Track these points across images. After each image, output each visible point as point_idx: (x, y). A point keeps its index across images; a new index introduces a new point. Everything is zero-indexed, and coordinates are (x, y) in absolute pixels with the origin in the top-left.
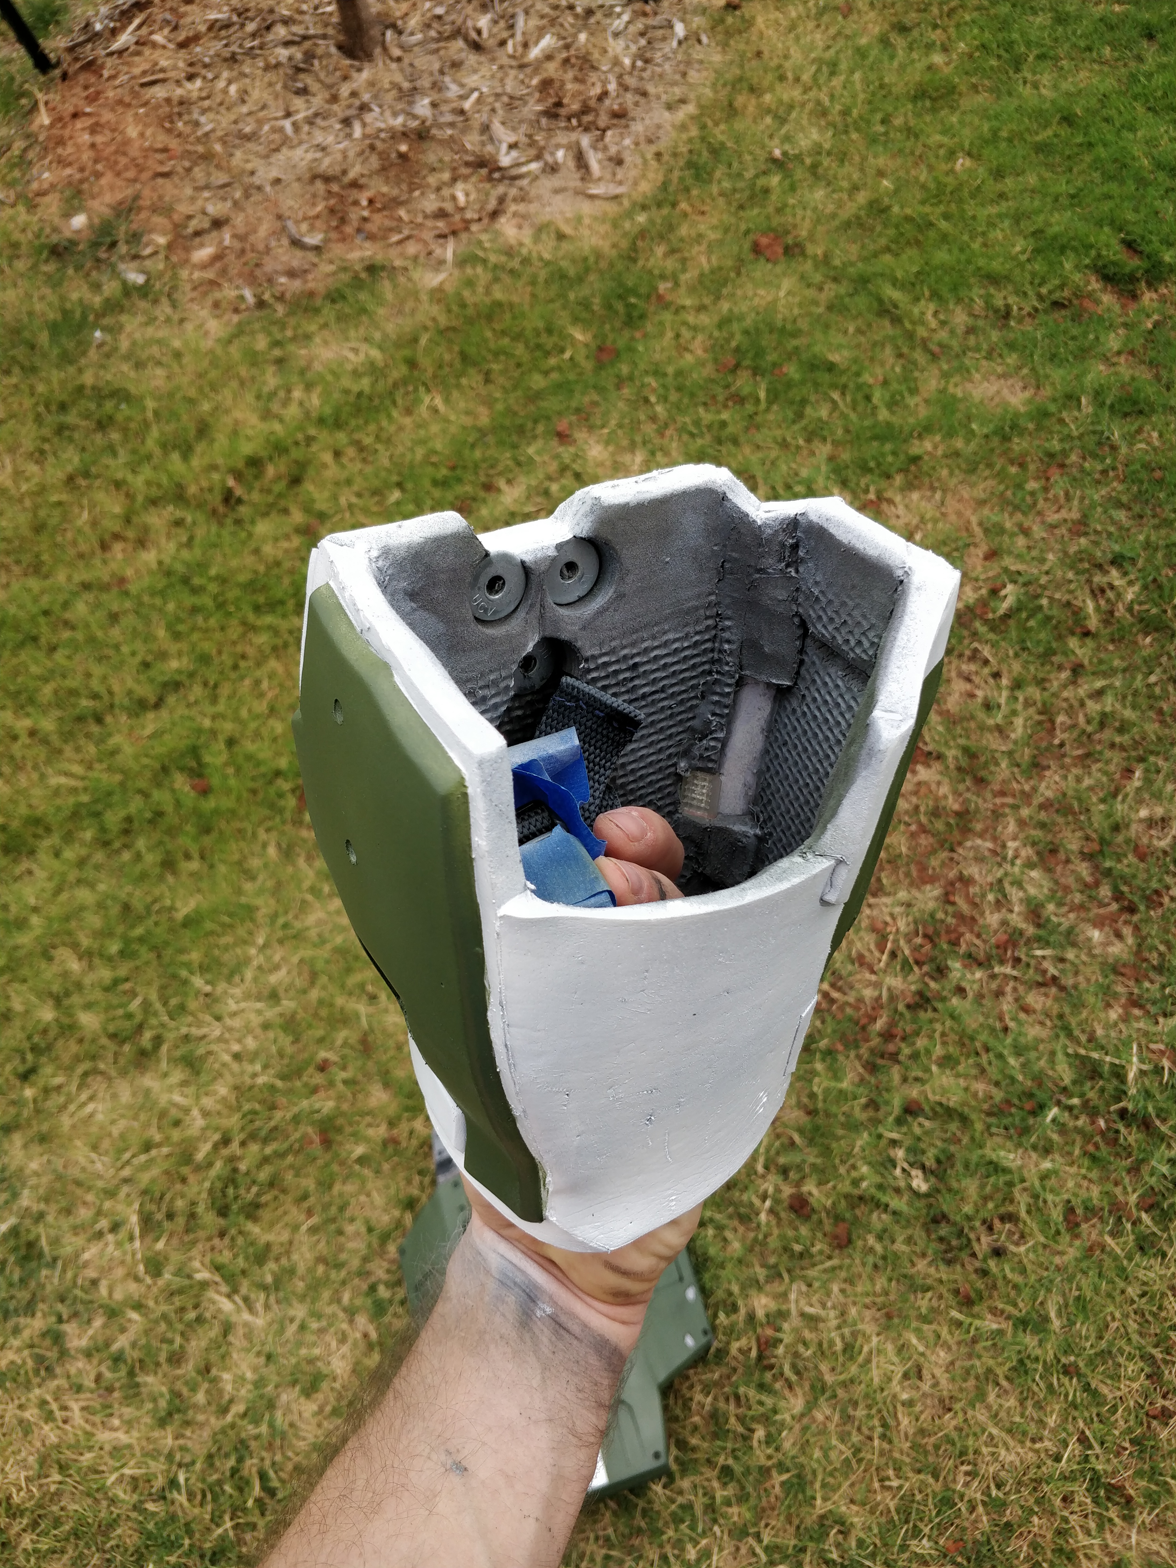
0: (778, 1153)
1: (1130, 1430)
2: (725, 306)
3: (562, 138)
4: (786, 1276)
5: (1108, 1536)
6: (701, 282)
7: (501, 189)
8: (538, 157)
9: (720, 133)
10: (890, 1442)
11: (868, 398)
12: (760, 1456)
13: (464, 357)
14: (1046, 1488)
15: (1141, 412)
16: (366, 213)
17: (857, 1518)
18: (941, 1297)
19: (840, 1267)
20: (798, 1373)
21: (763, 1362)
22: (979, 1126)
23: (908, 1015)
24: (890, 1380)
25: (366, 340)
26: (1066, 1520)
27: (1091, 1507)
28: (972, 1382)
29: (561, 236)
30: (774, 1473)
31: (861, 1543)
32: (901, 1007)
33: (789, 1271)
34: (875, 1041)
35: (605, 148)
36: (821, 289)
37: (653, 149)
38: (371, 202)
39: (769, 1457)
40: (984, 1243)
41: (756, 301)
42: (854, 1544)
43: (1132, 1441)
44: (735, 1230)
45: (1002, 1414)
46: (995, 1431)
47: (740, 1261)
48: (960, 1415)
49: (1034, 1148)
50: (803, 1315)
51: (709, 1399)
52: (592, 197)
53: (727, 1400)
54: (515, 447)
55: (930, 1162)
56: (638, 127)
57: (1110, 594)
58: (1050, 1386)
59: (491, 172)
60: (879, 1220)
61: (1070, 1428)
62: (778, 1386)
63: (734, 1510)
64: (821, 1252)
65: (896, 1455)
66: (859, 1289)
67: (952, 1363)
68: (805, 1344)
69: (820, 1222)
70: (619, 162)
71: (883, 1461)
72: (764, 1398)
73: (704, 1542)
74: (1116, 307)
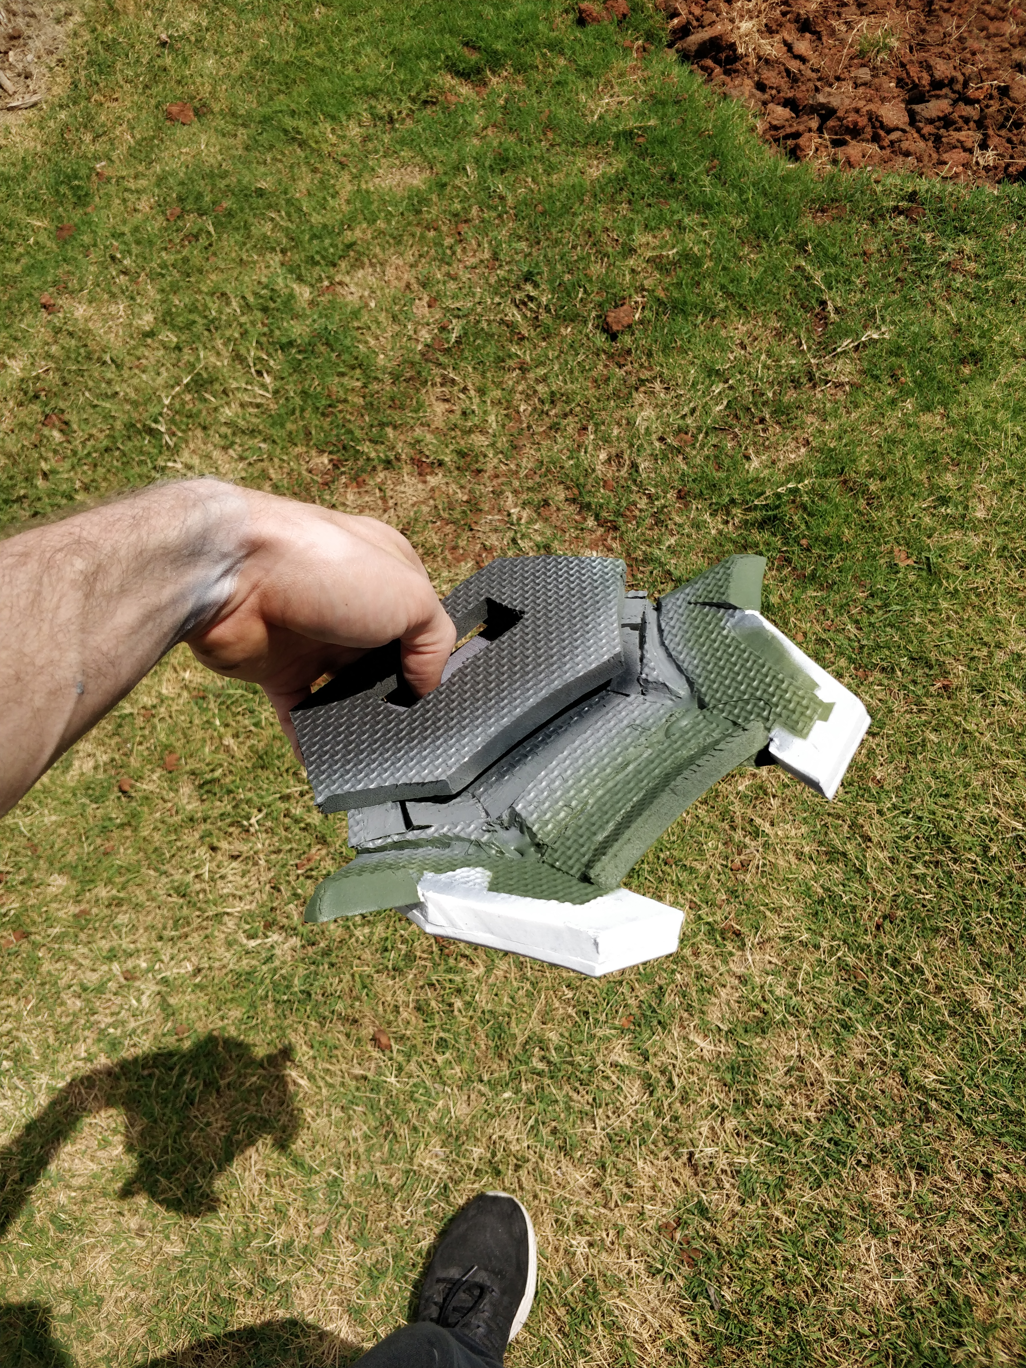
2: (157, 168)
5: (732, 965)
6: (131, 155)
9: (109, 32)
11: (299, 210)
12: (463, 1021)
15: (514, 167)
17: (550, 1033)
26: (700, 967)
27: (714, 950)
30: (478, 1028)
31: (558, 1049)
35: (12, 66)
36: (235, 136)
39: (471, 1018)
41: (183, 158)
42: (553, 1052)
52: (11, 109)
54: (8, 326)
56: (36, 44)
63: (456, 1069)
74: (473, 95)
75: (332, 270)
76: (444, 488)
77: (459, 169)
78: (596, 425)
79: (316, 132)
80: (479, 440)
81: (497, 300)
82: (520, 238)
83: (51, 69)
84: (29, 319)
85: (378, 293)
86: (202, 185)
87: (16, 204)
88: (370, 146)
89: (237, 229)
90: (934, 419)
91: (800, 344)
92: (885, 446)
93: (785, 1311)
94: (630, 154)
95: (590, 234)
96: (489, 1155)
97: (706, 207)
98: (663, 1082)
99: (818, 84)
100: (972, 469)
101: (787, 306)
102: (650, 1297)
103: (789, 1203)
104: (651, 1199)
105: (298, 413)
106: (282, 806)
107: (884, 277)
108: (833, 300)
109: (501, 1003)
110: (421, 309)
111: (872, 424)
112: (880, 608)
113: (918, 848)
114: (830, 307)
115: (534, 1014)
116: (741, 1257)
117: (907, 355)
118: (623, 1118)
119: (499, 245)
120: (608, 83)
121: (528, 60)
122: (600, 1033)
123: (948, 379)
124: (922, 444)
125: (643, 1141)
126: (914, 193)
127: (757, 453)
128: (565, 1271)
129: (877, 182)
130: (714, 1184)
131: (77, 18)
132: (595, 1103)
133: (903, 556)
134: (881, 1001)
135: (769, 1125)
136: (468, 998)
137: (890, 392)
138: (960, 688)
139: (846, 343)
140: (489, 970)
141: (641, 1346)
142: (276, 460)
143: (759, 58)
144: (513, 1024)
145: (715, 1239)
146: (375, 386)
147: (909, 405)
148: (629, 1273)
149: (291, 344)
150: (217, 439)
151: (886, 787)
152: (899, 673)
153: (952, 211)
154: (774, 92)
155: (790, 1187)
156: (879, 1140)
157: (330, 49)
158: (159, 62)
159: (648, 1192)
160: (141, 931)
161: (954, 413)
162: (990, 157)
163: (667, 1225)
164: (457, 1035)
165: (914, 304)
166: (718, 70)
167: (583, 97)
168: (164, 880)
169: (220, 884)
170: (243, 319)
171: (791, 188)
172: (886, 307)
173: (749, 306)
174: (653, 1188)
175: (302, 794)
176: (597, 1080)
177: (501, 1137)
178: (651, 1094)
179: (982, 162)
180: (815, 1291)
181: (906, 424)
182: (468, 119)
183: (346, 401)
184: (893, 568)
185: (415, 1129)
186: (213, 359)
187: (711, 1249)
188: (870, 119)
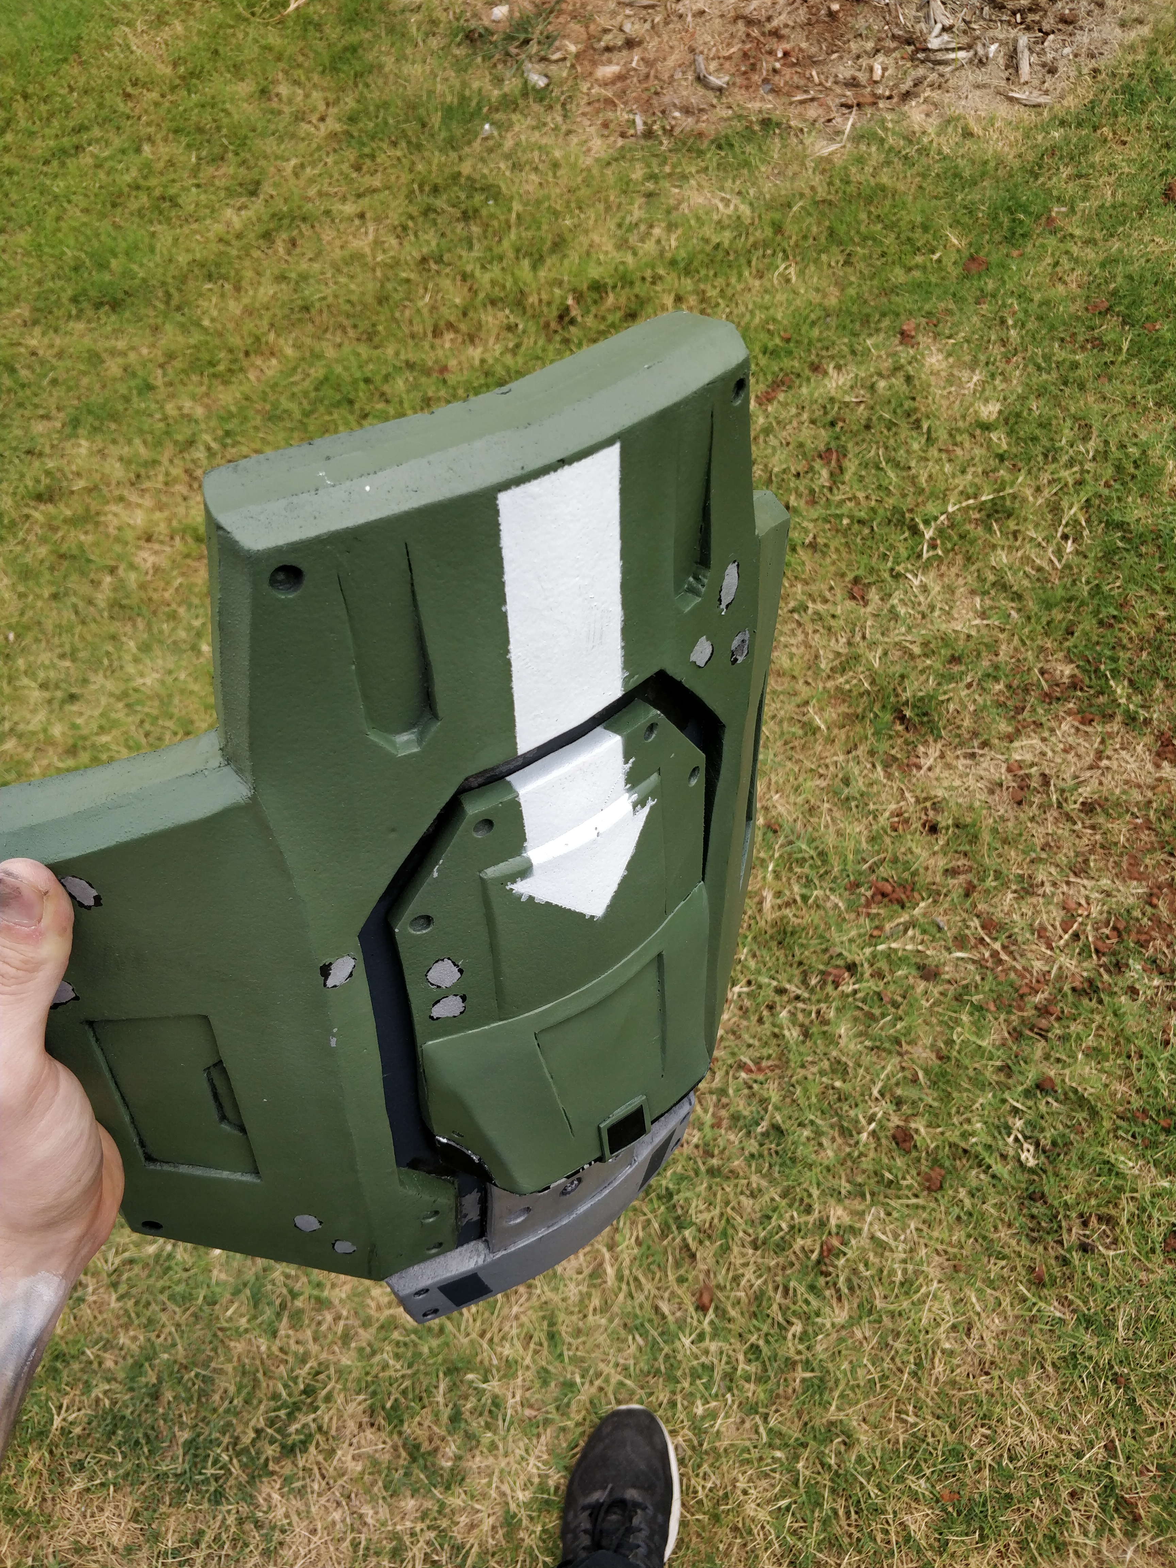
0: (897, 1084)
1: (1161, 1456)
2: (1116, 245)
3: (1000, 32)
4: (868, 1197)
5: (1104, 1543)
6: (1098, 215)
7: (921, 71)
8: (969, 47)
9: (1169, 63)
10: (919, 1381)
12: (791, 1348)
13: (831, 232)
14: (1058, 1477)
16: (778, 65)
17: (864, 1436)
18: (1014, 1269)
19: (924, 1208)
20: (851, 1289)
21: (821, 1267)
22: (1107, 1124)
23: (1070, 998)
24: (938, 1325)
25: (739, 193)
26: (1068, 1514)
27: (1096, 1510)
28: (1017, 1356)
29: (968, 134)
30: (799, 1368)
31: (860, 1460)
32: (1066, 988)
33: (873, 1194)
34: (1029, 1013)
35: (1043, 52)
37: (1093, 64)
38: (786, 54)
39: (799, 1353)
40: (1074, 1235)
41: (1151, 247)
42: (853, 1458)
43: (1159, 1467)
44: (833, 1140)
45: (1037, 1396)
46: (1025, 1408)
47: (828, 1169)
48: (996, 1381)
49: (1156, 1163)
50: (873, 1237)
51: (759, 1282)
52: (1011, 100)
53: (776, 1288)
54: (855, 334)
55: (1046, 1142)
56: (1083, 38)
58: (1094, 1390)
59: (917, 50)
60: (975, 1177)
61: (1102, 1433)
62: (827, 1293)
63: (752, 1387)
64: (909, 1187)
65: (922, 1395)
66: (935, 1234)
67: (1004, 1333)
68: (866, 1265)
69: (918, 1160)
70: (1052, 71)
71: (906, 1395)
72: (811, 1298)
73: (713, 1404)
83: (1080, 75)
84: (880, 338)
86: (1149, 291)
87: (947, 208)
89: (1153, 361)
105: (1075, 604)
131: (1145, 31)
142: (1017, 639)
150: (973, 578)
170: (1090, 467)
175: (797, 999)
183: (1135, 622)
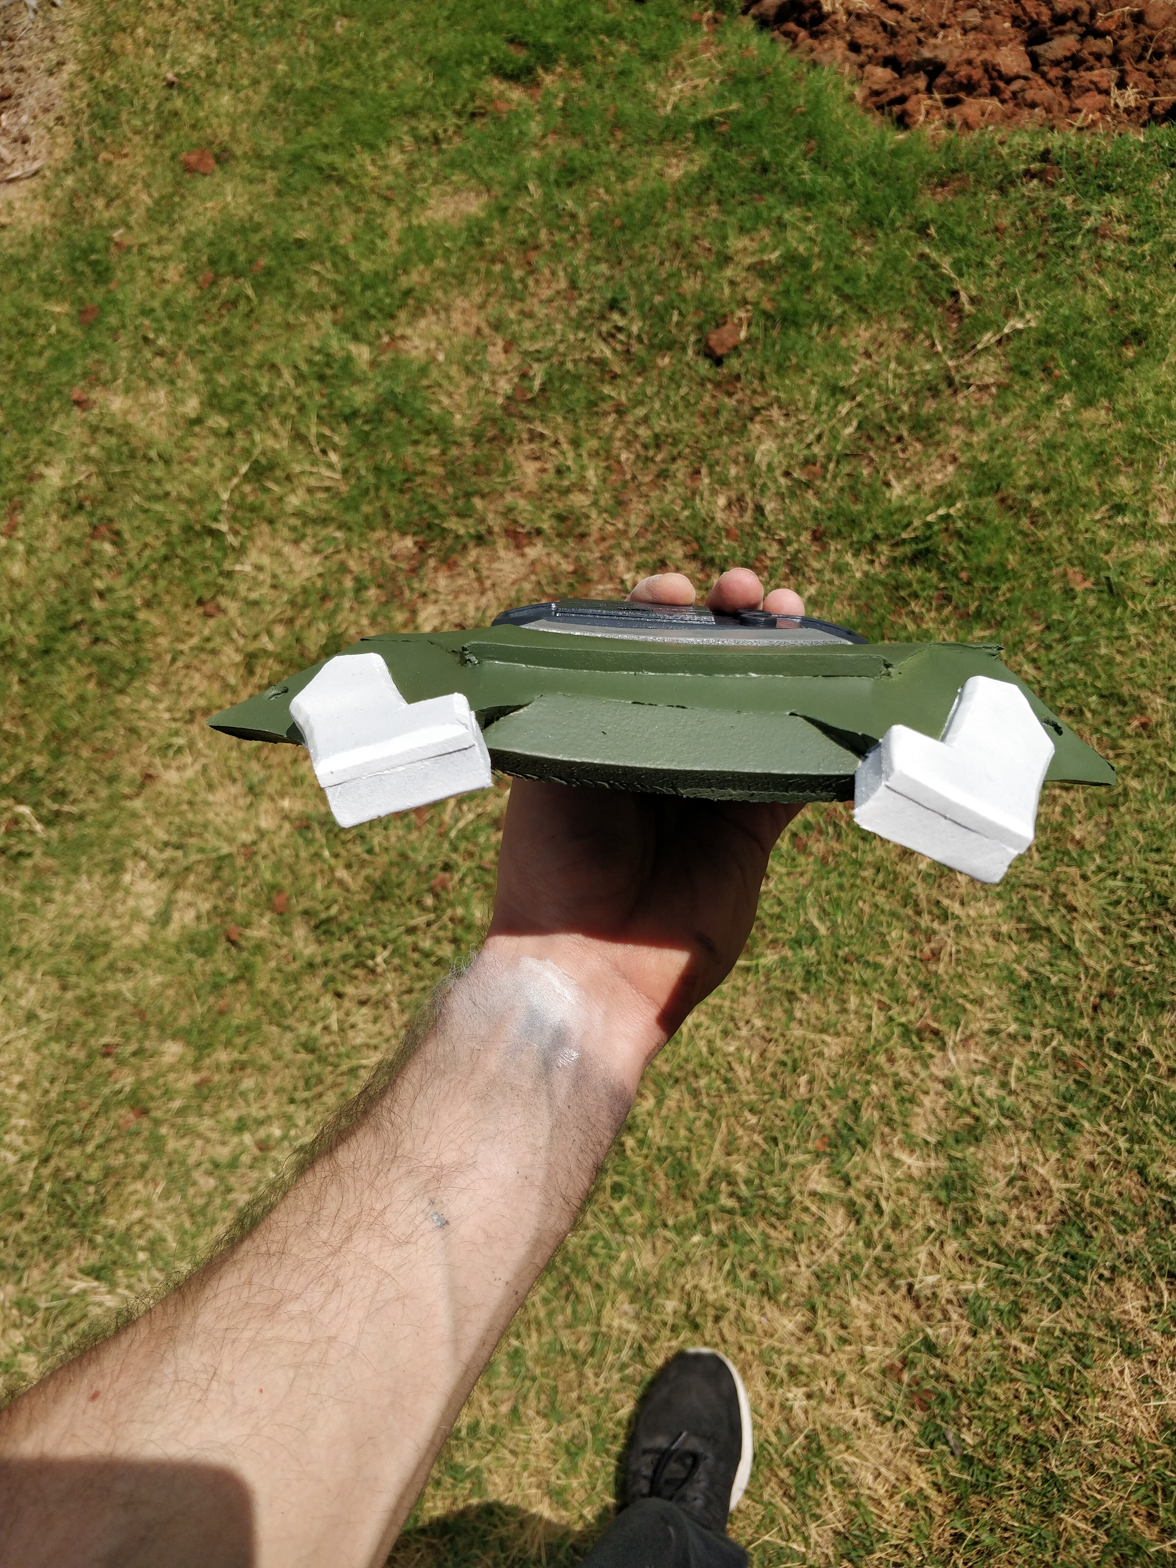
1: (914, 980)
5: (933, 1068)
6: (151, 217)
9: (108, 79)
10: (736, 1091)
11: (346, 258)
12: (639, 1161)
15: (583, 178)
17: (737, 1165)
27: (911, 1054)
30: (655, 1168)
31: (748, 1182)
36: (263, 181)
37: (52, 116)
39: (646, 1157)
41: (209, 214)
42: (743, 1186)
45: (812, 1021)
46: (812, 1037)
48: (781, 1039)
52: (14, 181)
54: (39, 431)
56: (29, 102)
57: (621, 337)
58: (839, 979)
61: (868, 1002)
63: (636, 1215)
65: (745, 1098)
67: (757, 1003)
70: (25, 140)
71: (737, 1109)
74: (526, 99)
75: (391, 324)
76: (545, 560)
77: (520, 188)
78: (711, 467)
79: (354, 166)
80: (579, 500)
81: (581, 335)
82: (598, 260)
83: (49, 130)
84: (61, 419)
85: (446, 343)
86: (234, 243)
87: (30, 290)
88: (417, 174)
89: (278, 289)
90: (1098, 415)
91: (933, 345)
92: (1044, 452)
93: (1034, 1449)
94: (713, 147)
95: (677, 245)
96: (684, 1308)
97: (808, 197)
98: (870, 1207)
99: (921, 35)
100: (1149, 467)
101: (913, 302)
102: (882, 1448)
103: (1026, 1329)
104: (871, 1339)
105: (372, 493)
106: (409, 939)
107: (1023, 254)
108: (966, 289)
109: (677, 1137)
110: (496, 355)
111: (1026, 428)
112: (1059, 641)
113: (1131, 913)
114: (964, 297)
115: (717, 1146)
116: (979, 1394)
117: (1059, 343)
118: (829, 1252)
119: (576, 270)
120: (679, 66)
121: (585, 51)
122: (792, 1159)
123: (1109, 365)
124: (1088, 445)
125: (855, 1277)
126: (1047, 152)
127: (899, 478)
128: (784, 1428)
129: (1002, 143)
130: (939, 1316)
131: (71, 67)
132: (797, 1239)
133: (1079, 578)
134: (1107, 1091)
135: (995, 1245)
136: (640, 1135)
137: (1044, 389)
138: (1161, 725)
139: (988, 338)
140: (660, 1102)
141: (878, 1503)
142: (355, 550)
143: (849, 13)
144: (694, 1159)
145: (947, 1377)
146: (454, 452)
147: (1067, 401)
148: (855, 1423)
149: (355, 414)
150: (285, 532)
151: (1088, 847)
152: (1088, 715)
153: (1092, 167)
154: (870, 51)
155: (1026, 1311)
156: (1121, 1249)
157: (358, 66)
158: (168, 106)
159: (866, 1332)
160: (270, 1094)
161: (1121, 404)
162: (1130, 97)
163: (892, 1367)
164: (633, 1178)
165: (1060, 282)
166: (803, 34)
167: (652, 86)
168: (289, 1035)
169: (351, 1034)
170: (299, 392)
171: (903, 163)
172: (1028, 289)
173: (870, 307)
174: (872, 1326)
175: (429, 924)
176: (795, 1213)
177: (695, 1287)
178: (858, 1222)
179: (1122, 104)
180: (1067, 1425)
181: (1065, 424)
182: (524, 128)
183: (423, 473)
184: (1069, 593)
185: (598, 1287)
186: (271, 442)
187: (944, 1388)
188: (986, 71)
